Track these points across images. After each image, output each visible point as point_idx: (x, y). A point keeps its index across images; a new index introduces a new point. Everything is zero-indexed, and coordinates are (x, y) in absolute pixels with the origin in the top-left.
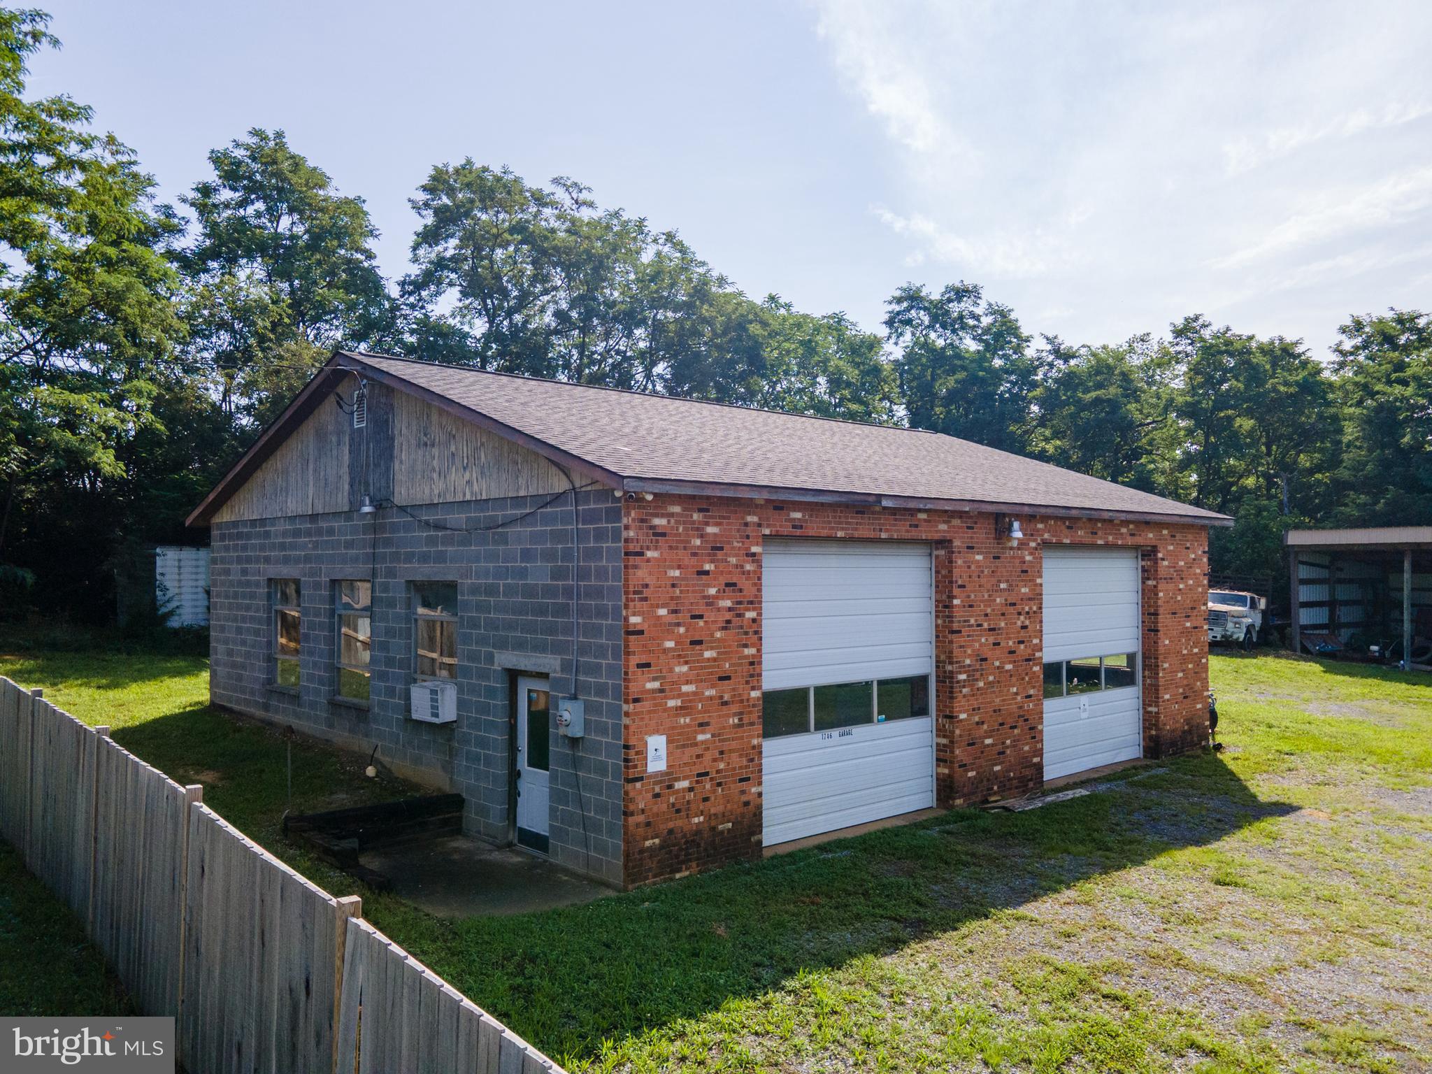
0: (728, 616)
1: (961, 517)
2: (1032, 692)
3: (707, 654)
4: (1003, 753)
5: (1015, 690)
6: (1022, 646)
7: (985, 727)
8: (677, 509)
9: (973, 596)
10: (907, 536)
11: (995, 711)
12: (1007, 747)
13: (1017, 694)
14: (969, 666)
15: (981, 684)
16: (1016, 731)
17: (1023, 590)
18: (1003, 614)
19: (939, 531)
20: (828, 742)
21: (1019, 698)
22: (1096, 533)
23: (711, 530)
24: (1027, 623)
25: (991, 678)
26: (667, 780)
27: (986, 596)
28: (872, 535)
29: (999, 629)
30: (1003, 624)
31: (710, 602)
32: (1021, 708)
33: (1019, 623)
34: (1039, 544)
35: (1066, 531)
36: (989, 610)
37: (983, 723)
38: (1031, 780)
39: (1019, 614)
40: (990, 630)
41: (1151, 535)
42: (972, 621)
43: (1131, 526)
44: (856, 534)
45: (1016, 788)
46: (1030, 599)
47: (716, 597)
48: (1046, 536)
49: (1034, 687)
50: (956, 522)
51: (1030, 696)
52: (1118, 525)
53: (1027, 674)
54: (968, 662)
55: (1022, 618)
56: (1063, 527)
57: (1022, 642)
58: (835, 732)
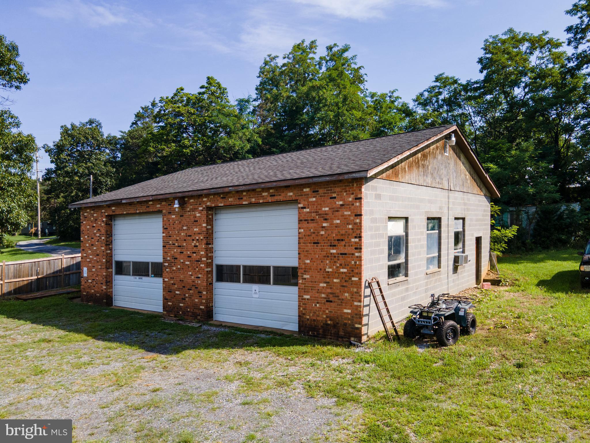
0: (98, 238)
1: (166, 201)
2: (200, 276)
3: (95, 248)
4: (185, 299)
5: (191, 273)
6: (195, 255)
7: (176, 286)
8: (88, 211)
9: (171, 232)
10: (145, 211)
11: (180, 281)
12: (187, 297)
13: (191, 275)
14: (169, 260)
15: (174, 268)
16: (191, 291)
17: (195, 230)
18: (185, 240)
19: (157, 208)
20: (135, 280)
21: (193, 277)
22: (242, 199)
23: (95, 215)
24: (197, 244)
25: (179, 267)
26: (87, 279)
27: (177, 232)
28: (134, 212)
29: (183, 246)
30: (185, 244)
31: (95, 234)
32: (194, 282)
33: (193, 244)
34: (204, 208)
35: (221, 200)
36: (178, 238)
37: (175, 284)
38: (199, 315)
39: (193, 240)
40: (179, 246)
41: (291, 194)
42: (171, 242)
43: (271, 191)
44: (129, 212)
45: (191, 316)
46: (199, 234)
47: (96, 233)
48: (208, 204)
49: (201, 274)
50: (164, 203)
51: (199, 278)
52: (260, 192)
53: (197, 267)
54: (169, 258)
55: (195, 242)
56: (219, 198)
57: (195, 253)
58: (138, 277)
